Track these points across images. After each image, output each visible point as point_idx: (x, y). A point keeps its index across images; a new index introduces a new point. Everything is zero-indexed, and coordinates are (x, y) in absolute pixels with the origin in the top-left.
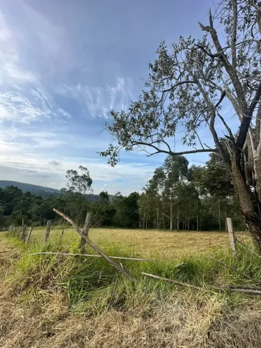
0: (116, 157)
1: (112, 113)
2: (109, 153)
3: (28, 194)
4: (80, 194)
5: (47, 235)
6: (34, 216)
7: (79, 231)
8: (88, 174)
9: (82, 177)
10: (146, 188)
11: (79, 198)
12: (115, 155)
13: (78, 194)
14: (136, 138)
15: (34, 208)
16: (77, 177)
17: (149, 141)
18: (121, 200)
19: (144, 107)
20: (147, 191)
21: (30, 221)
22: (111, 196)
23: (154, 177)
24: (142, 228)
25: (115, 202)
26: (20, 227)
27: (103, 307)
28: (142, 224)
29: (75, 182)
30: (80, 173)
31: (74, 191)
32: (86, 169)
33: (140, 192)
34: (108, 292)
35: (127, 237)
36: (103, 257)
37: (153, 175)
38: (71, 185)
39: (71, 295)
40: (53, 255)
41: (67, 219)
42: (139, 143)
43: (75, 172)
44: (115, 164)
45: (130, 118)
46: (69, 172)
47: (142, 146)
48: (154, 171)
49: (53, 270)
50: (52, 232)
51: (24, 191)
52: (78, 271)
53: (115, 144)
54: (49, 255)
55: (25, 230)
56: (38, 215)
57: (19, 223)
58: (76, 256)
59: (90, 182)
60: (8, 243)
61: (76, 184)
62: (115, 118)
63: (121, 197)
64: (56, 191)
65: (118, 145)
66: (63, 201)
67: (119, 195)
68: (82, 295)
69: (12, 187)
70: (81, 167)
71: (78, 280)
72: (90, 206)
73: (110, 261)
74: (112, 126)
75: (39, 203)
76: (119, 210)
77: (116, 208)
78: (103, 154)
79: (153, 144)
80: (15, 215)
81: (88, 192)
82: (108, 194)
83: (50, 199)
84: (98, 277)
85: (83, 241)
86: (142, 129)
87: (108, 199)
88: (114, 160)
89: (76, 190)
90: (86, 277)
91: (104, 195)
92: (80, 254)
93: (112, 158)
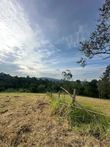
0: (85, 63)
1: (81, 43)
2: (81, 62)
3: (51, 81)
4: (68, 81)
5: (59, 97)
6: (53, 89)
7: (71, 96)
8: (70, 72)
9: (68, 74)
10: (101, 77)
11: (68, 83)
12: (84, 62)
13: (67, 81)
14: (94, 51)
15: (53, 86)
16: (66, 74)
17: (104, 51)
18: (87, 83)
19: (98, 33)
20: (102, 79)
21: (52, 91)
22: (82, 81)
23: (106, 71)
24: (101, 98)
25: (84, 84)
26: (50, 93)
27: (88, 133)
28: (101, 96)
29: (65, 76)
30: (67, 73)
31: (66, 80)
32: (69, 71)
33: (98, 80)
34: (89, 127)
35: (93, 101)
36: (84, 109)
37: (106, 69)
38: (64, 77)
39: (72, 122)
40: (62, 104)
41: (66, 91)
42: (98, 53)
43: (65, 72)
44: (85, 66)
45: (90, 42)
46: (63, 72)
47: (99, 54)
48: (106, 67)
49: (63, 110)
50: (61, 95)
51: (50, 81)
52: (73, 113)
53: (84, 57)
54: (61, 104)
55: (51, 94)
56: (54, 89)
57: (49, 91)
58: (72, 107)
59: (71, 76)
60: (47, 98)
61: (66, 77)
62: (82, 44)
63: (87, 82)
64: (59, 80)
65: (85, 57)
66: (62, 84)
67: (86, 81)
68: (76, 124)
69: (46, 79)
70: (67, 70)
71: (74, 117)
72: (72, 86)
73: (88, 112)
74: (81, 49)
75: (54, 85)
76: (86, 88)
77: (84, 87)
78: (78, 62)
79: (106, 52)
80: (48, 88)
81: (71, 80)
82: (80, 81)
83: (57, 83)
84: (83, 118)
85: (74, 101)
86: (98, 46)
87: (80, 83)
88: (84, 64)
89: (66, 79)
90: (77, 117)
91: (78, 81)
92: (73, 106)
93: (83, 64)
